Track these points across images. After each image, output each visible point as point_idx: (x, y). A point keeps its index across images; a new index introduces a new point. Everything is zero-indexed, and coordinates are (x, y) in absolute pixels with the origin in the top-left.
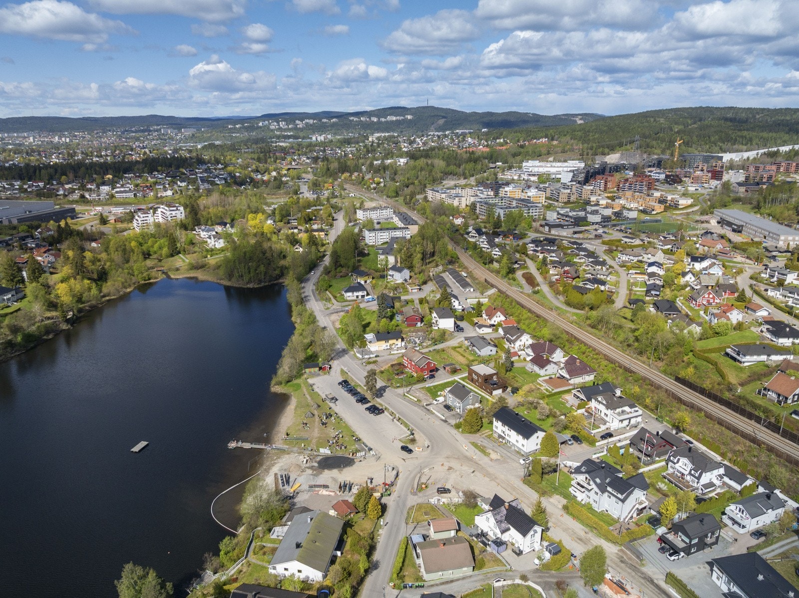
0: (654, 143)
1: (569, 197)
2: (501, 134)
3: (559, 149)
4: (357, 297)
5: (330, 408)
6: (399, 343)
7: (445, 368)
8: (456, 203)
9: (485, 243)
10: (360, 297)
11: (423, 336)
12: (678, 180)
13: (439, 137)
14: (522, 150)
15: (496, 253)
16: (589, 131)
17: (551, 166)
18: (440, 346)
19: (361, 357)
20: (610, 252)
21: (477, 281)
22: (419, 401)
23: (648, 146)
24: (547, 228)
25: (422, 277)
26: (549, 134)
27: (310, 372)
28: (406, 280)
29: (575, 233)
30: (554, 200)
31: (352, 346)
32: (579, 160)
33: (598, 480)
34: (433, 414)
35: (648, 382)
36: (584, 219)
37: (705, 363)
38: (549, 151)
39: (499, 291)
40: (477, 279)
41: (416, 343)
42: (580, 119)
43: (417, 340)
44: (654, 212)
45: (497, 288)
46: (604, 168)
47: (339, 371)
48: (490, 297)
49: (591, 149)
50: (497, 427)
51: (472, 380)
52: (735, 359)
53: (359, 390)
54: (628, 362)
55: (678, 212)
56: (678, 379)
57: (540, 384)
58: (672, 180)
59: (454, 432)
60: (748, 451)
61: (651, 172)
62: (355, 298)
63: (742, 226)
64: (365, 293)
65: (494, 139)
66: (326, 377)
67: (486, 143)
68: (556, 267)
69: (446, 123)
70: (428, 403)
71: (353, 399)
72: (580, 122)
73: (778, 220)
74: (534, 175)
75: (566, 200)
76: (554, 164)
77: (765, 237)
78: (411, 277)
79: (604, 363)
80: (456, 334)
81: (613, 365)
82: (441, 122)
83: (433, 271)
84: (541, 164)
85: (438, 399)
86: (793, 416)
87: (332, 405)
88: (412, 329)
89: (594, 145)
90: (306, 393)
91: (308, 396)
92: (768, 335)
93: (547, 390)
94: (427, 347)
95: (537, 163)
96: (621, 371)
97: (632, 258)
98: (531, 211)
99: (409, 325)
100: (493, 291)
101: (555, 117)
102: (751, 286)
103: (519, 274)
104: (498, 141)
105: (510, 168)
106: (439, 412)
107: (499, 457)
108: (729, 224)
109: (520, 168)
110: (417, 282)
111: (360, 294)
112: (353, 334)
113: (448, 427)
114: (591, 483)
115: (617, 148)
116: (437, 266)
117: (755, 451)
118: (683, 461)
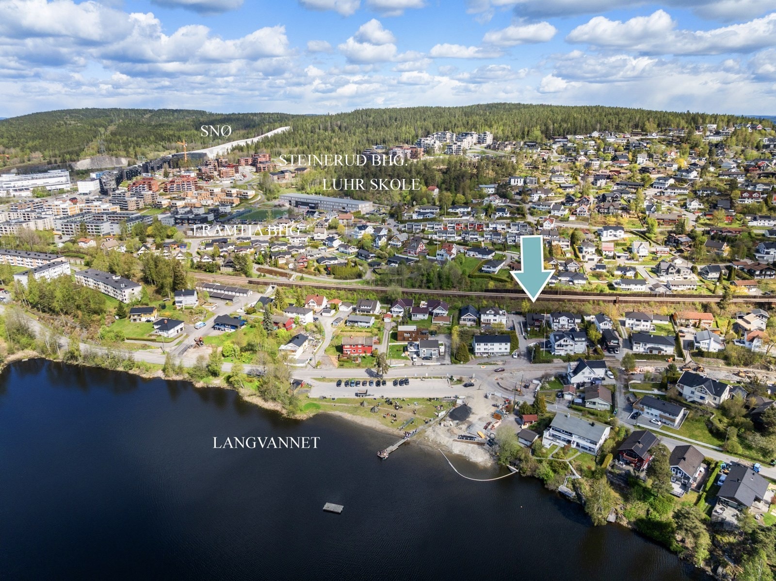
4: (178, 331)
18: (329, 335)
22: (405, 364)
36: (206, 219)
39: (281, 285)
45: (274, 284)
47: (313, 381)
50: (479, 349)
51: (404, 339)
55: (252, 202)
56: (487, 291)
57: (436, 323)
59: (460, 366)
62: (176, 333)
64: (183, 325)
68: (281, 257)
73: (328, 196)
74: (22, 190)
75: (135, 208)
77: (344, 208)
78: (198, 298)
91: (339, 404)
92: (480, 256)
93: (446, 324)
94: (323, 338)
95: (13, 176)
96: (456, 299)
97: (303, 239)
98: (144, 221)
100: (270, 288)
103: (255, 272)
113: (451, 366)
117: (564, 304)
118: (564, 318)
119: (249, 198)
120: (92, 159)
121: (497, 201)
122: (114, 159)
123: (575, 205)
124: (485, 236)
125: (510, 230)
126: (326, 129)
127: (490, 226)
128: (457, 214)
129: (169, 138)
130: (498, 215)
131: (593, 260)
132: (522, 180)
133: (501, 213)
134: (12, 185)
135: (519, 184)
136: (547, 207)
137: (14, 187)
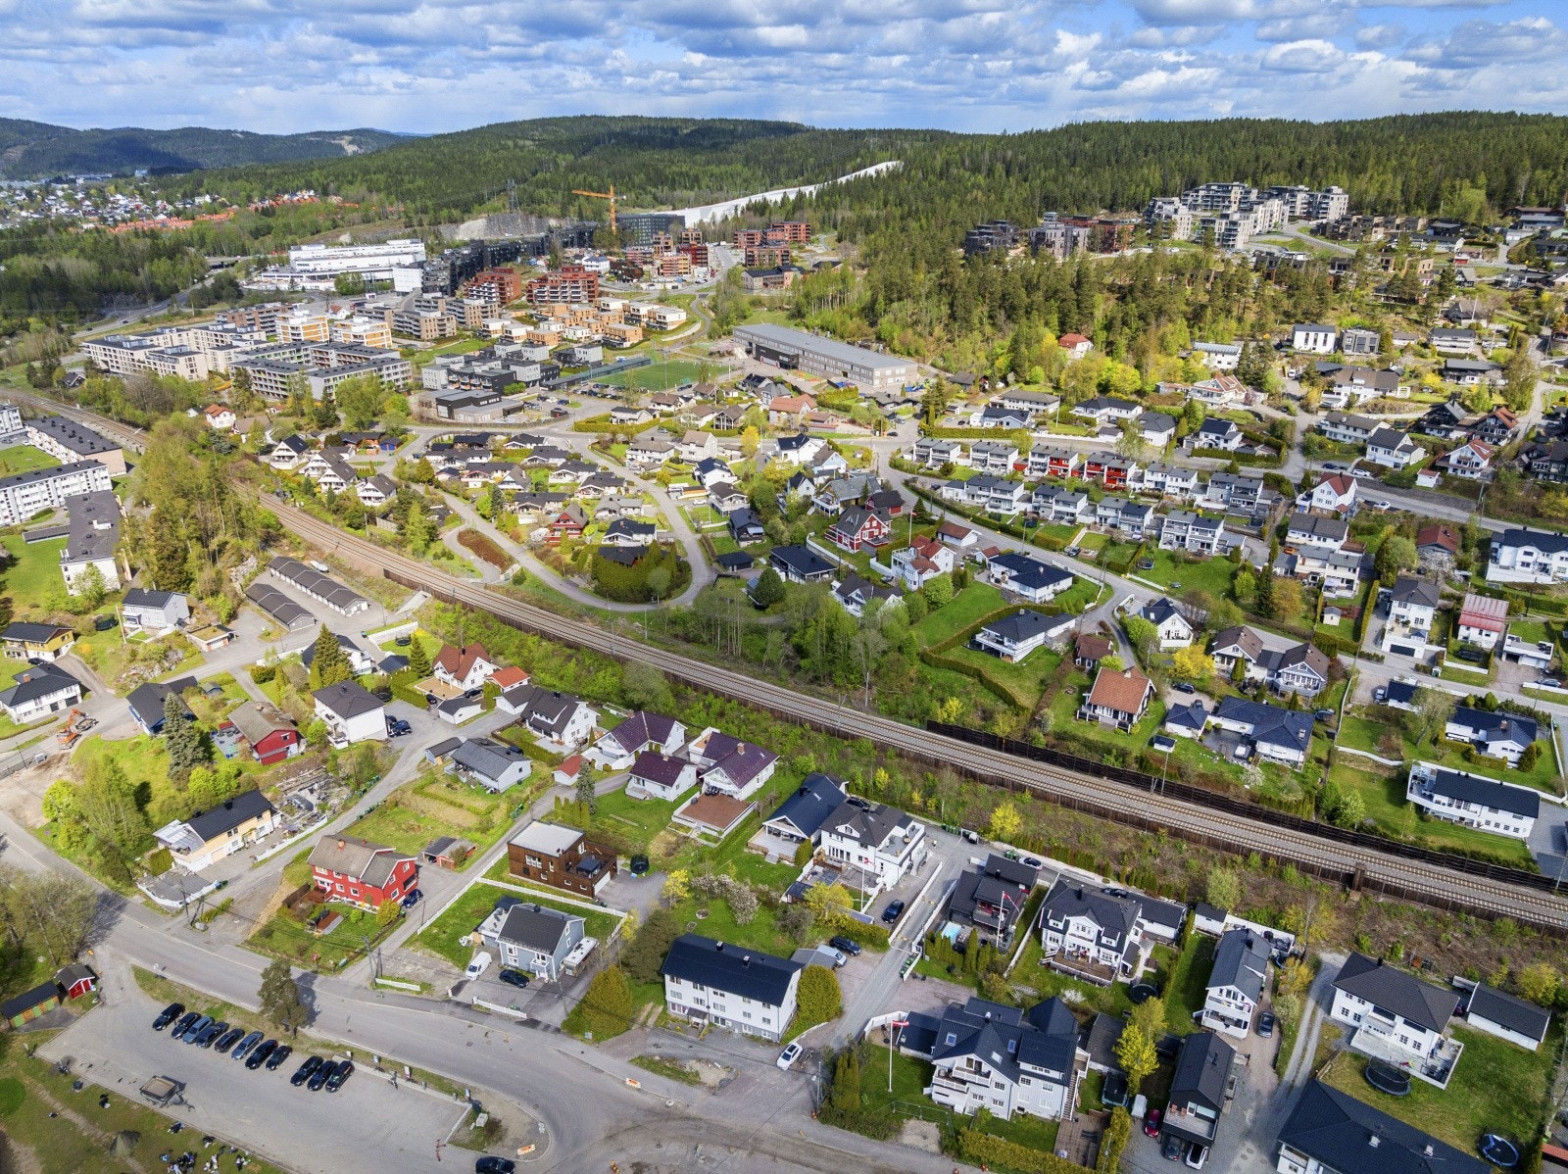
0: (542, 193)
1: (442, 326)
2: (200, 184)
3: (356, 216)
4: (54, 707)
5: (177, 1128)
6: (268, 822)
7: (433, 859)
8: (182, 368)
9: (330, 472)
10: (62, 706)
11: (317, 779)
12: (638, 272)
13: (29, 193)
14: (270, 221)
15: (368, 495)
16: (398, 172)
17: (356, 256)
18: (377, 794)
19: (176, 904)
20: (603, 447)
21: (361, 579)
22: (426, 986)
23: (533, 200)
24: (443, 410)
25: (223, 603)
26: (313, 179)
27: (32, 1021)
28: (181, 623)
29: (507, 412)
30: (410, 336)
31: (130, 879)
32: (409, 237)
33: (996, 1057)
34: (488, 1013)
35: (891, 752)
36: (510, 378)
37: (952, 674)
38: (334, 221)
39: (438, 596)
40: (358, 573)
41: (310, 807)
42: (351, 143)
43: (305, 794)
44: (627, 344)
45: (427, 589)
46: (481, 254)
47: (129, 979)
48: (417, 615)
49: (425, 211)
50: (678, 995)
51: (526, 872)
52: (996, 653)
53: (233, 1022)
54: (824, 714)
55: (669, 339)
56: (933, 727)
57: (681, 826)
58: (627, 272)
59: (574, 1046)
60: (1139, 848)
61: (577, 257)
62: (48, 711)
63: (797, 356)
64: (76, 690)
65: (185, 196)
66: (96, 1014)
67: (170, 208)
68: (527, 508)
69: (29, 154)
70: (454, 983)
71: (231, 1064)
72: (350, 149)
73: (842, 337)
74: (323, 278)
75: (436, 334)
76: (360, 250)
77: (845, 375)
78: (191, 609)
79: (777, 728)
80: (398, 743)
81: (798, 731)
82: (16, 153)
83: (239, 576)
84: (331, 251)
85: (474, 963)
86: (1157, 746)
87: (173, 1112)
88: (280, 766)
89: (429, 203)
90: (58, 1106)
91: (69, 1115)
92: (1014, 586)
93: (707, 837)
94: (345, 808)
95: (320, 250)
96: (821, 738)
97: (656, 455)
98: (385, 372)
99: (266, 762)
100: (417, 600)
101: (295, 138)
102: (906, 483)
103: (449, 536)
104: (198, 200)
105: (262, 266)
106: (496, 1001)
107: (723, 1075)
108: (773, 354)
109: (284, 262)
110: (212, 618)
111: (61, 696)
112: (115, 840)
113: (550, 1037)
114: (986, 1067)
115: (476, 207)
116: (242, 559)
117: (1150, 844)
118: (1077, 922)
119: (670, 328)
120: (489, 220)
121: (1229, 395)
122: (533, 220)
123: (1455, 435)
124: (1100, 511)
125: (1199, 499)
126: (976, 170)
127: (1148, 476)
128: (1090, 423)
129: (674, 180)
130: (1204, 440)
131: (1410, 652)
132: (1332, 337)
133: (1212, 436)
134: (311, 268)
135: (1321, 349)
136: (1359, 434)
137: (314, 270)
